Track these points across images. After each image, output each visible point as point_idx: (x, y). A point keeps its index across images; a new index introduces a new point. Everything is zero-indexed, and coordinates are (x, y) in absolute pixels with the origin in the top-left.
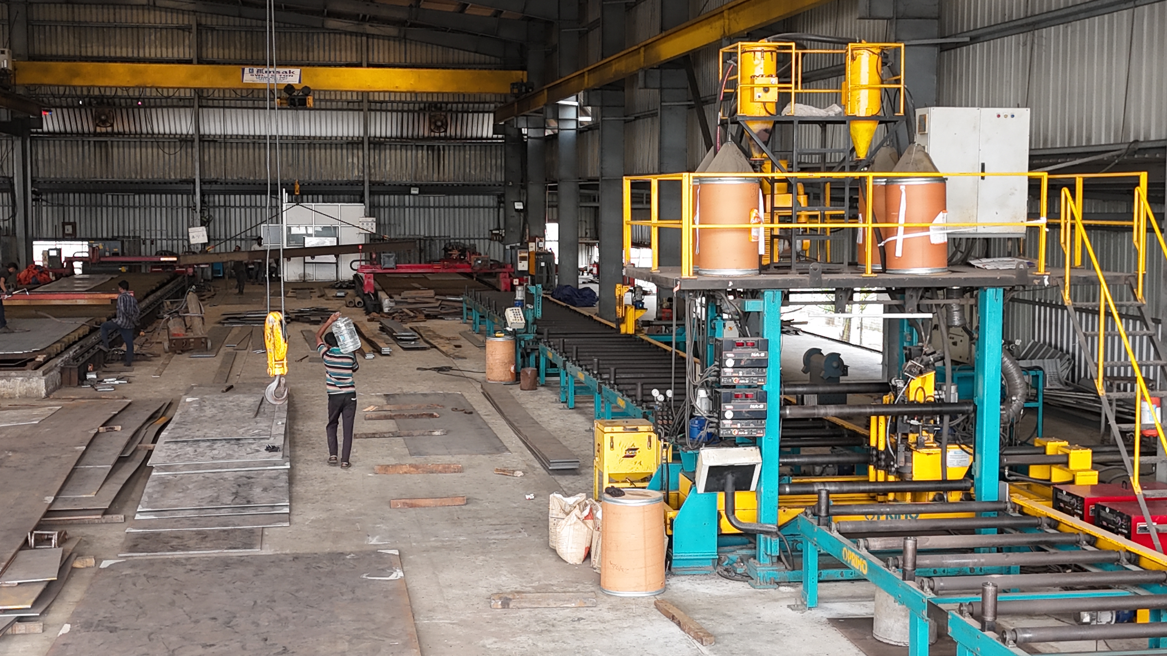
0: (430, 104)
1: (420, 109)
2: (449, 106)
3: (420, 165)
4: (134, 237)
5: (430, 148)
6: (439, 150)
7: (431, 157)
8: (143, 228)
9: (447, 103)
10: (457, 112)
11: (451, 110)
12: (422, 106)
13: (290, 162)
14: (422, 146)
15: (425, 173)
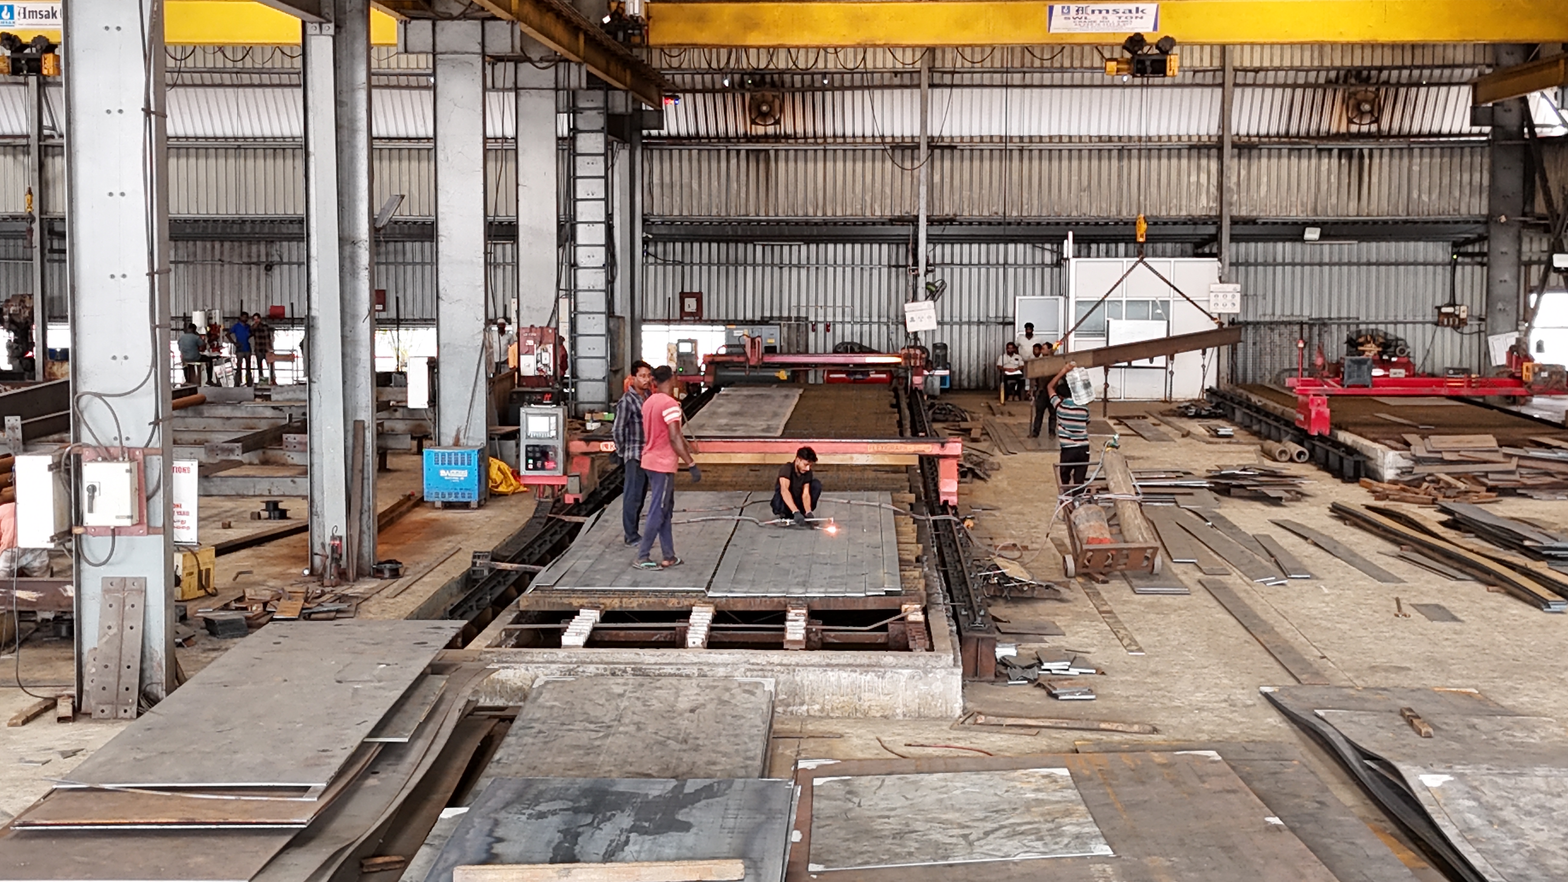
0: (1349, 71)
1: (1328, 82)
2: (1385, 74)
3: (1324, 187)
4: (798, 318)
5: (1348, 153)
6: (1361, 157)
7: (1345, 170)
8: (812, 303)
9: (1380, 69)
10: (1399, 85)
11: (1387, 83)
12: (1333, 74)
13: (1085, 183)
14: (1330, 150)
15: (1334, 200)
